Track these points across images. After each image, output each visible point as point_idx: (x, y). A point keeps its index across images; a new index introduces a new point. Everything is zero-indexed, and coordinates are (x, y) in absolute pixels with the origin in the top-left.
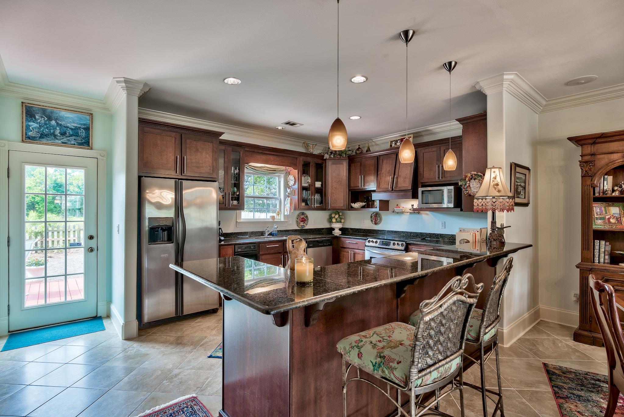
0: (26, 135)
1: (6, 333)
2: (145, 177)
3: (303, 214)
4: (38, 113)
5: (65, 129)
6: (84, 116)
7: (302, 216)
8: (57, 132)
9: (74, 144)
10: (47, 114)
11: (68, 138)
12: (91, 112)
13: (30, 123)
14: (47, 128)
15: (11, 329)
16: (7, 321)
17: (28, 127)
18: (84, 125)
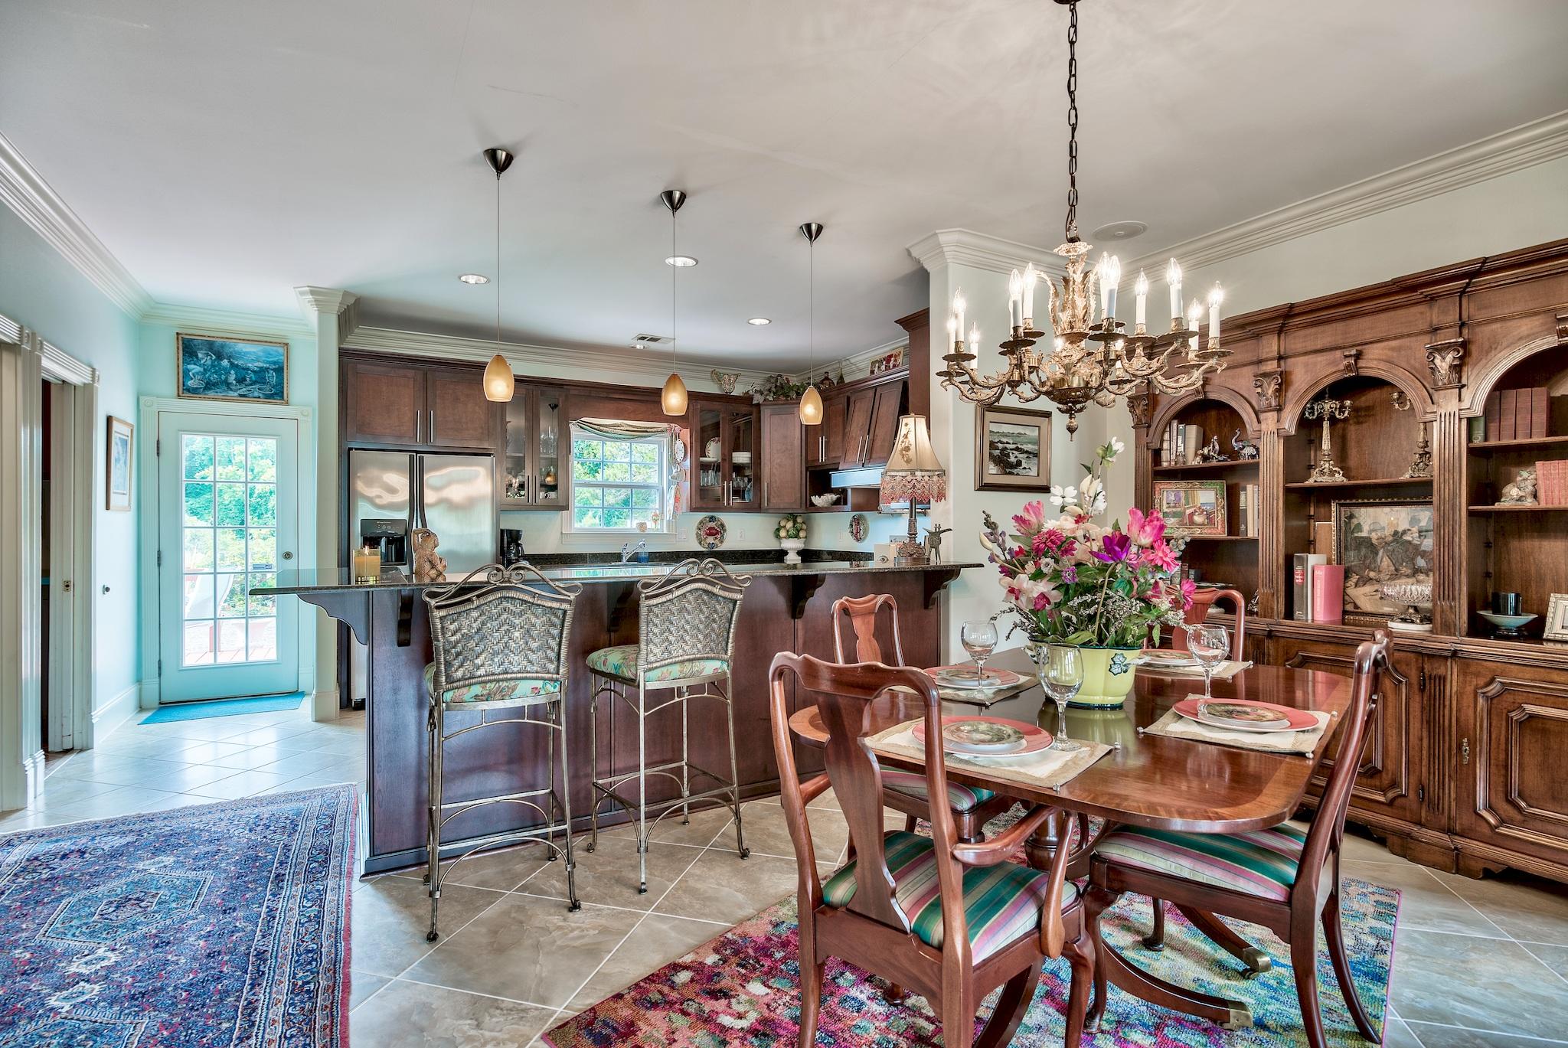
0: (184, 385)
1: (156, 704)
2: (356, 449)
3: (712, 519)
4: (201, 349)
5: (244, 372)
6: (275, 348)
7: (712, 524)
8: (232, 378)
9: (259, 397)
10: (215, 349)
11: (249, 388)
12: (286, 341)
13: (190, 367)
14: (215, 372)
15: (164, 700)
16: (157, 686)
17: (186, 372)
18: (274, 363)
